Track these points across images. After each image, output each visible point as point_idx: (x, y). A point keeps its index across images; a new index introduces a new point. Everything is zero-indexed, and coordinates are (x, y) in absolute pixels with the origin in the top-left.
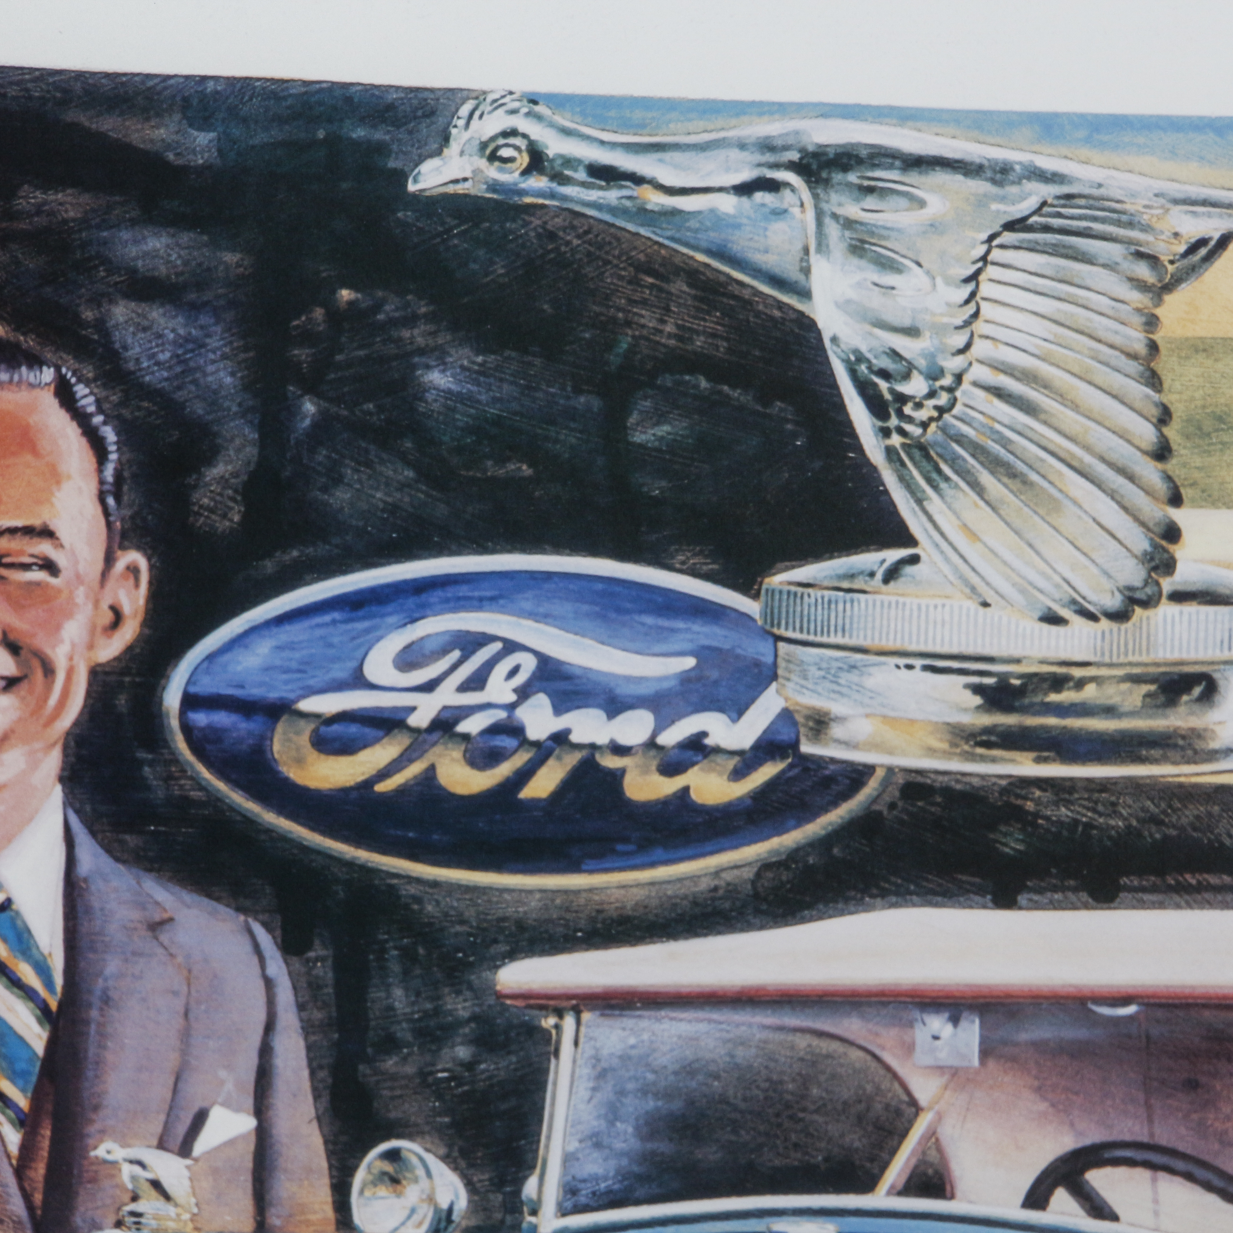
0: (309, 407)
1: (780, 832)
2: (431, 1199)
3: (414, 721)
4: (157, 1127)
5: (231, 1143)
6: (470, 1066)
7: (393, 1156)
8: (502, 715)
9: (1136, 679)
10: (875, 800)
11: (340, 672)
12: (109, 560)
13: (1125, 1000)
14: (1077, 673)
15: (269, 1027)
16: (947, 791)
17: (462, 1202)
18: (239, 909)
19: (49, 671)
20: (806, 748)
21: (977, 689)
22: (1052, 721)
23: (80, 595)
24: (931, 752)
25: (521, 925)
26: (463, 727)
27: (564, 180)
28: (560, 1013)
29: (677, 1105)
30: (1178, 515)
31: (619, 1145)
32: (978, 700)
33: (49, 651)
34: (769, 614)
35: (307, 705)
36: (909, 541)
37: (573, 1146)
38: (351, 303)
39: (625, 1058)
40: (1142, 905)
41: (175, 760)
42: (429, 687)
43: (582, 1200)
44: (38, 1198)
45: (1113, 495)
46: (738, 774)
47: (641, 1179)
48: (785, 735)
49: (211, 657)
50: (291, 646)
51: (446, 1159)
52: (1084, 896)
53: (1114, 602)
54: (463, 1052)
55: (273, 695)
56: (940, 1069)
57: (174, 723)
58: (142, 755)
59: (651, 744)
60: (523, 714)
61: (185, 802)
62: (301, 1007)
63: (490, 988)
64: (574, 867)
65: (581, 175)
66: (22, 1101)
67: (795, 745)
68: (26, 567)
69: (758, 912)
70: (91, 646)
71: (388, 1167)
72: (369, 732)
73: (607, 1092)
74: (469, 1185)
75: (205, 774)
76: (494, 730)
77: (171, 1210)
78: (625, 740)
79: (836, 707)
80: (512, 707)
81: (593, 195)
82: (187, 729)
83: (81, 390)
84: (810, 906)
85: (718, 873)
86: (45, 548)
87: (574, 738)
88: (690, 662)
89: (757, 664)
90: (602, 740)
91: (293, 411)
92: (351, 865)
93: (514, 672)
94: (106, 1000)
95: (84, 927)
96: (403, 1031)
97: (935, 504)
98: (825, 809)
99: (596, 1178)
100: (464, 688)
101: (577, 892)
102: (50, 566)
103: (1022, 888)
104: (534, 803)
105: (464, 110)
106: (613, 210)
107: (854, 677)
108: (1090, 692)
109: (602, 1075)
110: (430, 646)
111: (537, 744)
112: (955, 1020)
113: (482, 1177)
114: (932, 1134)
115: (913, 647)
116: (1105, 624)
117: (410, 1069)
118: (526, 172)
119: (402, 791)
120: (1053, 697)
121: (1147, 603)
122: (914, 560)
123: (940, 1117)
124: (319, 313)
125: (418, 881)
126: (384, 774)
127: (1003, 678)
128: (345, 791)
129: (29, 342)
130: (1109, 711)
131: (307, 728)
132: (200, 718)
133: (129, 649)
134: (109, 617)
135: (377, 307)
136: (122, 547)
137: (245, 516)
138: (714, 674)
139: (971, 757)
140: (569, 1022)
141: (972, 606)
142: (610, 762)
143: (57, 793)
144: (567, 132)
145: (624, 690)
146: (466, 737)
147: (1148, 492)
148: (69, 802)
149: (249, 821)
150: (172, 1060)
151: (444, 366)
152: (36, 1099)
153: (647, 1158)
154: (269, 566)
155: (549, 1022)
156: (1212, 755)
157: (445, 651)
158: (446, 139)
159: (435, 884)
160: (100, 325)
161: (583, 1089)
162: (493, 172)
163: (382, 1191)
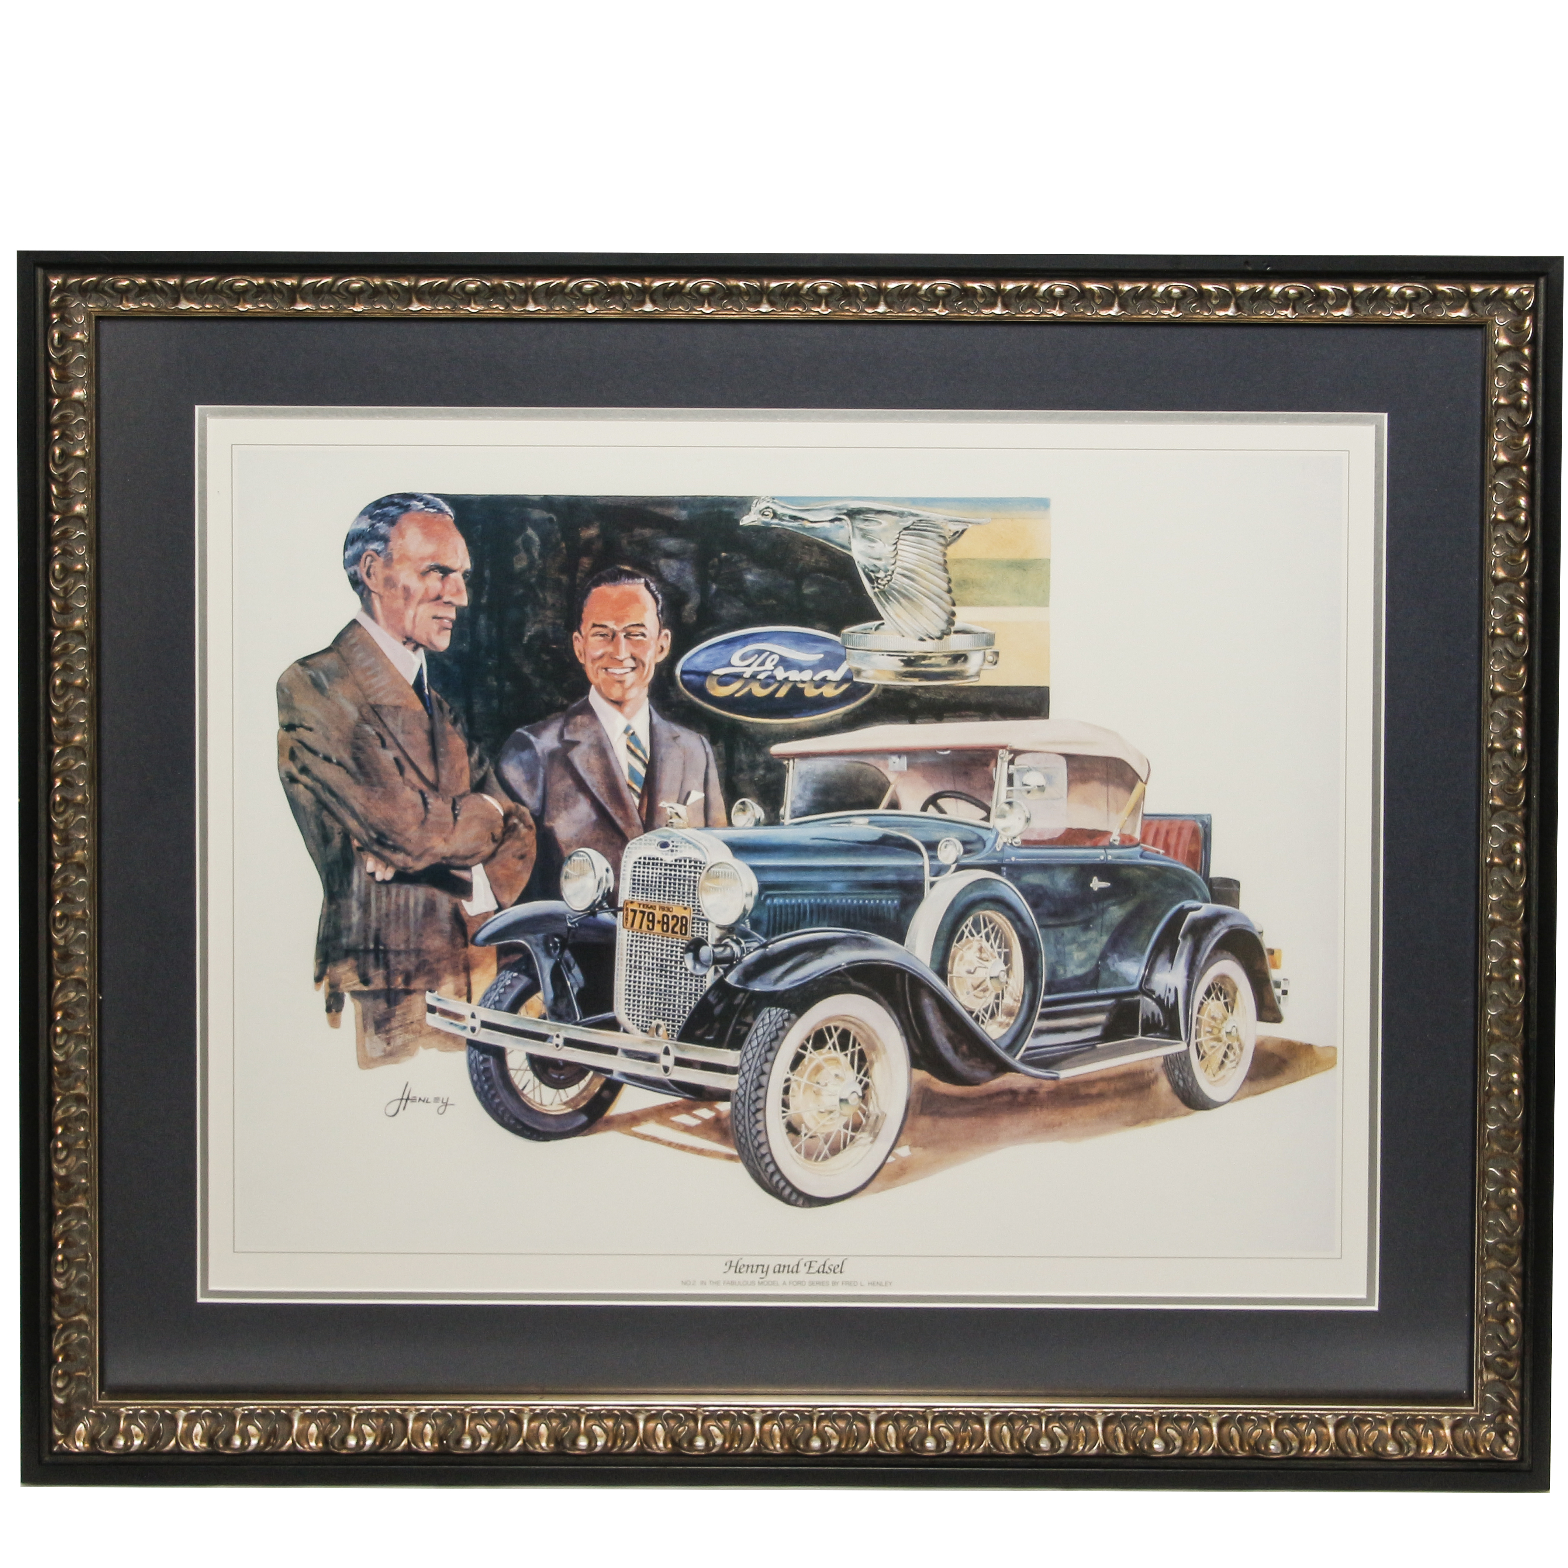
0: (714, 587)
1: (849, 704)
2: (754, 816)
3: (745, 676)
4: (676, 797)
5: (698, 801)
6: (764, 776)
7: (743, 803)
8: (770, 673)
9: (946, 656)
10: (874, 694)
11: (724, 662)
12: (660, 632)
13: (946, 749)
14: (929, 655)
15: (707, 766)
16: (895, 691)
17: (763, 816)
18: (698, 732)
19: (644, 665)
20: (855, 680)
21: (902, 661)
22: (923, 669)
23: (652, 643)
24: (890, 679)
25: (777, 734)
26: (758, 677)
27: (783, 520)
28: (788, 760)
29: (822, 786)
30: (954, 609)
31: (807, 798)
32: (902, 664)
33: (643, 659)
34: (844, 641)
35: (715, 672)
36: (882, 619)
37: (793, 799)
38: (725, 557)
39: (807, 772)
40: (950, 722)
41: (679, 689)
42: (749, 666)
43: (797, 814)
44: (644, 819)
45: (936, 603)
46: (837, 688)
47: (814, 807)
48: (849, 676)
49: (689, 659)
50: (710, 655)
51: (758, 804)
52: (934, 720)
53: (938, 634)
54: (761, 772)
55: (706, 670)
56: (896, 772)
57: (679, 679)
58: (670, 688)
59: (812, 680)
60: (776, 673)
61: (682, 702)
62: (716, 760)
63: (768, 754)
64: (792, 717)
65: (787, 518)
66: (639, 791)
67: (852, 679)
68: (637, 635)
69: (843, 728)
70: (655, 657)
71: (741, 807)
72: (733, 679)
73: (802, 783)
74: (765, 812)
75: (688, 693)
76: (768, 677)
77: (681, 821)
78: (804, 679)
79: (863, 667)
80: (772, 671)
81: (791, 524)
82: (682, 680)
83: (651, 584)
84: (857, 725)
85: (831, 717)
86: (642, 630)
87: (790, 679)
88: (822, 656)
89: (841, 656)
90: (798, 679)
91: (709, 587)
92: (729, 718)
93: (773, 660)
94: (662, 760)
95: (656, 739)
96: (745, 767)
97: (888, 608)
98: (860, 697)
99: (801, 808)
100: (760, 665)
101: (793, 724)
102: (643, 635)
103: (917, 718)
104: (780, 698)
105: (755, 502)
106: (796, 528)
107: (867, 658)
108: (933, 661)
109: (801, 777)
110: (750, 653)
111: (779, 681)
112: (899, 757)
113: (768, 809)
114: (894, 792)
115: (883, 649)
116: (936, 640)
117: (747, 778)
118: (772, 518)
119: (742, 696)
120: (923, 662)
121: (948, 634)
122: (883, 624)
123: (896, 786)
124: (716, 560)
125: (748, 722)
126: (737, 692)
127: (909, 657)
128: (727, 697)
129: (636, 571)
130: (939, 666)
131: (715, 679)
132: (686, 677)
133: (666, 658)
134: (660, 649)
135: (732, 558)
136: (664, 628)
137: (698, 618)
138: (829, 659)
139: (901, 680)
140: (791, 762)
141: (899, 637)
142: (800, 685)
143: (647, 699)
144: (783, 507)
145: (804, 664)
146: (760, 680)
147: (947, 603)
148: (651, 702)
149: (700, 707)
150: (680, 777)
151: (750, 572)
152: (643, 791)
153: (814, 801)
154: (704, 633)
155: (786, 762)
156: (967, 677)
157: (752, 655)
158: (750, 510)
159: (752, 723)
160: (657, 566)
161: (796, 782)
162: (764, 519)
163: (740, 814)
